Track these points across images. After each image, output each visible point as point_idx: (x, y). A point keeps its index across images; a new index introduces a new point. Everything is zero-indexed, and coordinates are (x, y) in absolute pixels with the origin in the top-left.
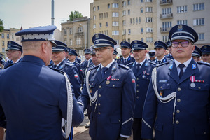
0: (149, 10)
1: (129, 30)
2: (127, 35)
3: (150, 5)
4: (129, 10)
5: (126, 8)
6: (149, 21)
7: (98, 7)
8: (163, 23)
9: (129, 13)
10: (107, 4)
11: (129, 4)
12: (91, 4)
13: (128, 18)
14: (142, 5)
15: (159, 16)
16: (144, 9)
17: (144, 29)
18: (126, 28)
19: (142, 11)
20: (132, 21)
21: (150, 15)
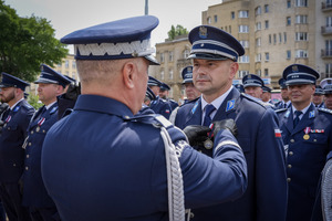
0: (302, 21)
1: (267, 54)
2: (263, 62)
3: (304, 11)
4: (267, 22)
5: (262, 18)
6: (302, 38)
7: (216, 17)
8: (327, 42)
9: (267, 26)
10: (230, 12)
11: (266, 11)
12: (204, 13)
13: (264, 35)
14: (290, 12)
15: (319, 29)
16: (292, 19)
17: (292, 53)
18: (262, 51)
19: (289, 23)
20: (272, 39)
21: (304, 29)
